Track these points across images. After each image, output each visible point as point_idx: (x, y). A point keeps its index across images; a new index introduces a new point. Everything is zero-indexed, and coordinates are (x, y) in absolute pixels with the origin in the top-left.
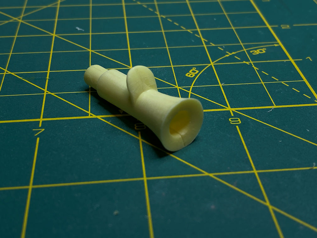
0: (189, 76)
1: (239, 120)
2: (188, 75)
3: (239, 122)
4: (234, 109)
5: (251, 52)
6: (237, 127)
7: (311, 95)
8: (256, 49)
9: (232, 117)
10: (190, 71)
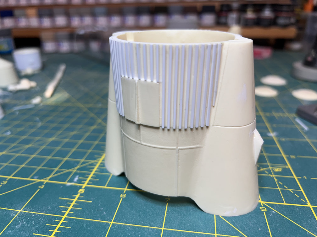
1: (266, 209)
3: (265, 210)
4: (263, 202)
5: (274, 169)
6: (264, 213)
7: (305, 199)
8: (276, 168)
9: (262, 207)
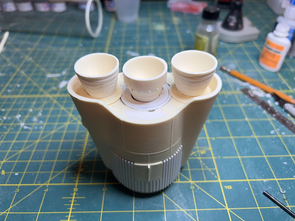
1: (193, 187)
4: (193, 182)
6: (193, 190)
8: (202, 151)
9: (191, 185)
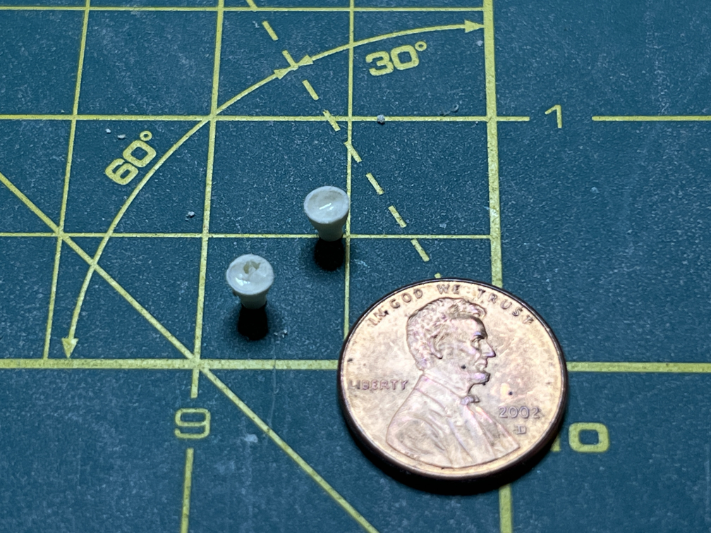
0: (116, 178)
1: (206, 423)
2: (115, 171)
3: (203, 429)
4: (209, 365)
5: (369, 58)
6: (190, 453)
8: (387, 46)
9: (191, 404)
10: (127, 153)
